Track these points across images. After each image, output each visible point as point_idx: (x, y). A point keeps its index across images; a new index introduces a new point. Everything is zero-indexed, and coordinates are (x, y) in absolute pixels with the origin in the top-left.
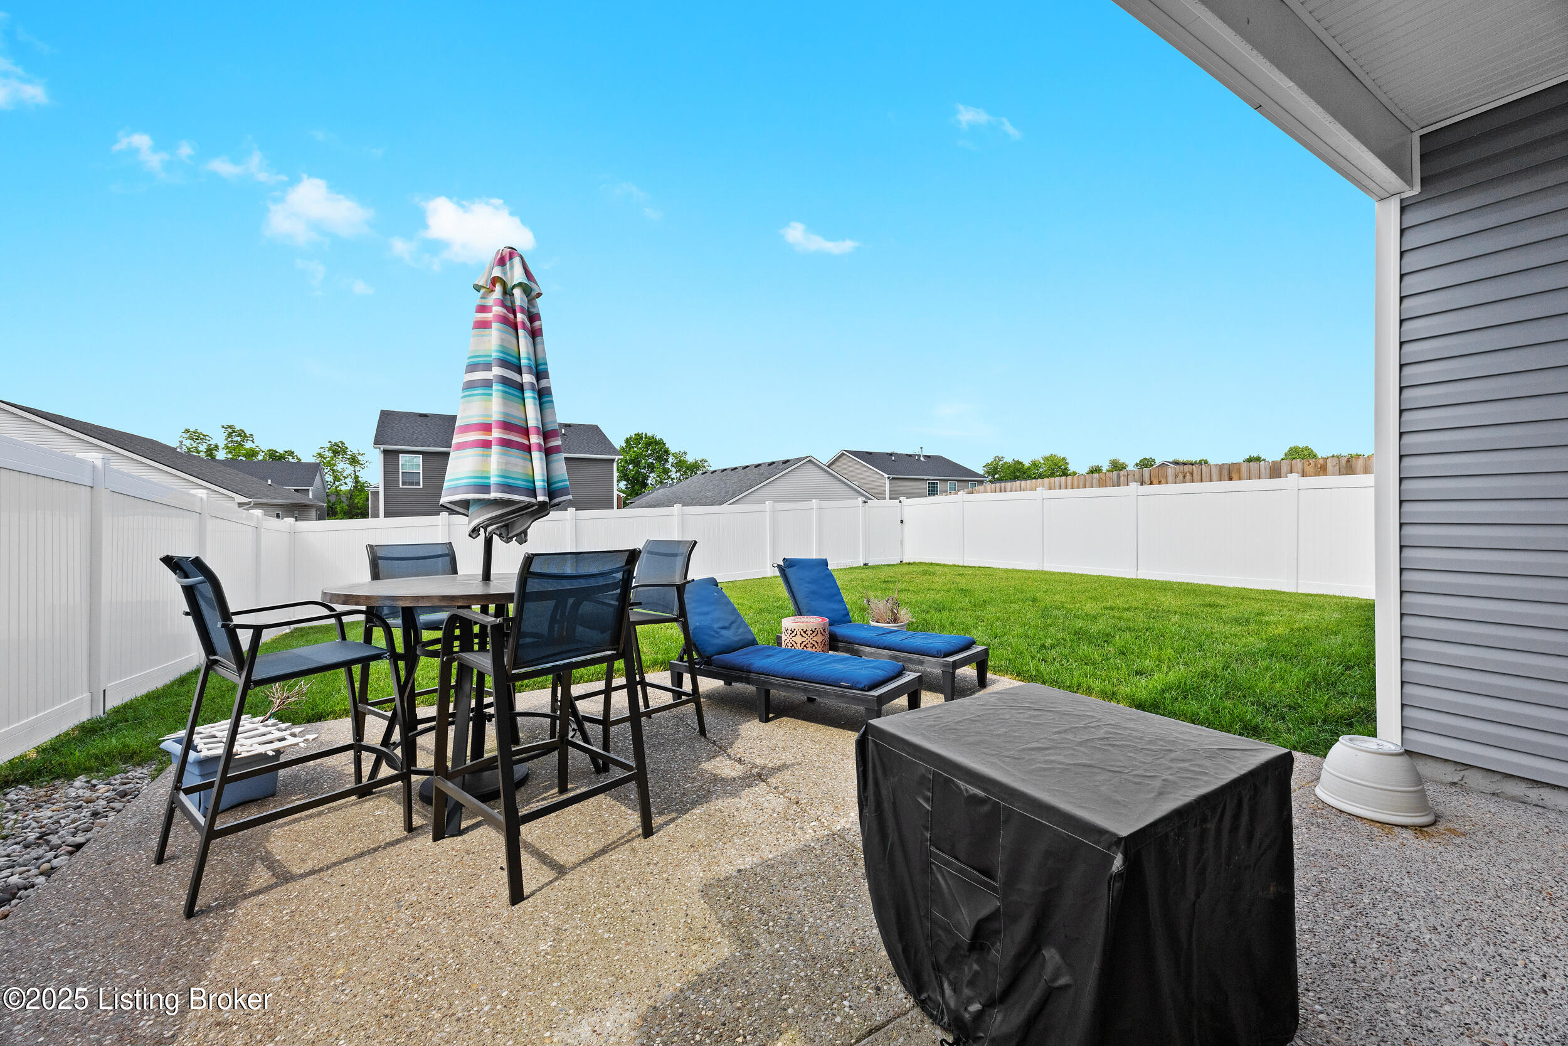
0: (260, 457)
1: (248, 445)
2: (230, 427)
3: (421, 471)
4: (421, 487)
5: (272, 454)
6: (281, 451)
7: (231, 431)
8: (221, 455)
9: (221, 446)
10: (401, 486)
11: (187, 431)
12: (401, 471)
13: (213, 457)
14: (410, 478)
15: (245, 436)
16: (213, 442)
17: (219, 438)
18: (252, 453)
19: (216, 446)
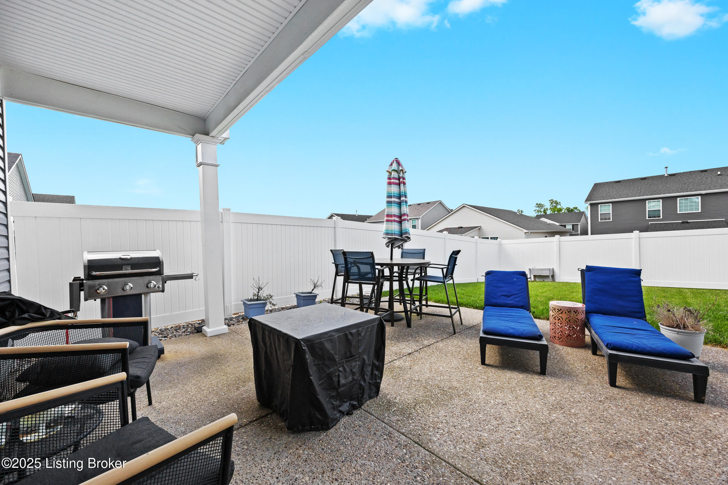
0: (563, 211)
1: (559, 207)
2: (552, 200)
3: (611, 212)
4: (611, 220)
5: (569, 210)
6: (572, 208)
7: (552, 202)
8: (548, 212)
9: (548, 209)
10: (599, 221)
11: (537, 204)
12: (599, 213)
13: (546, 213)
14: (605, 216)
15: (557, 203)
16: (546, 207)
17: (548, 205)
18: (560, 210)
19: (547, 209)
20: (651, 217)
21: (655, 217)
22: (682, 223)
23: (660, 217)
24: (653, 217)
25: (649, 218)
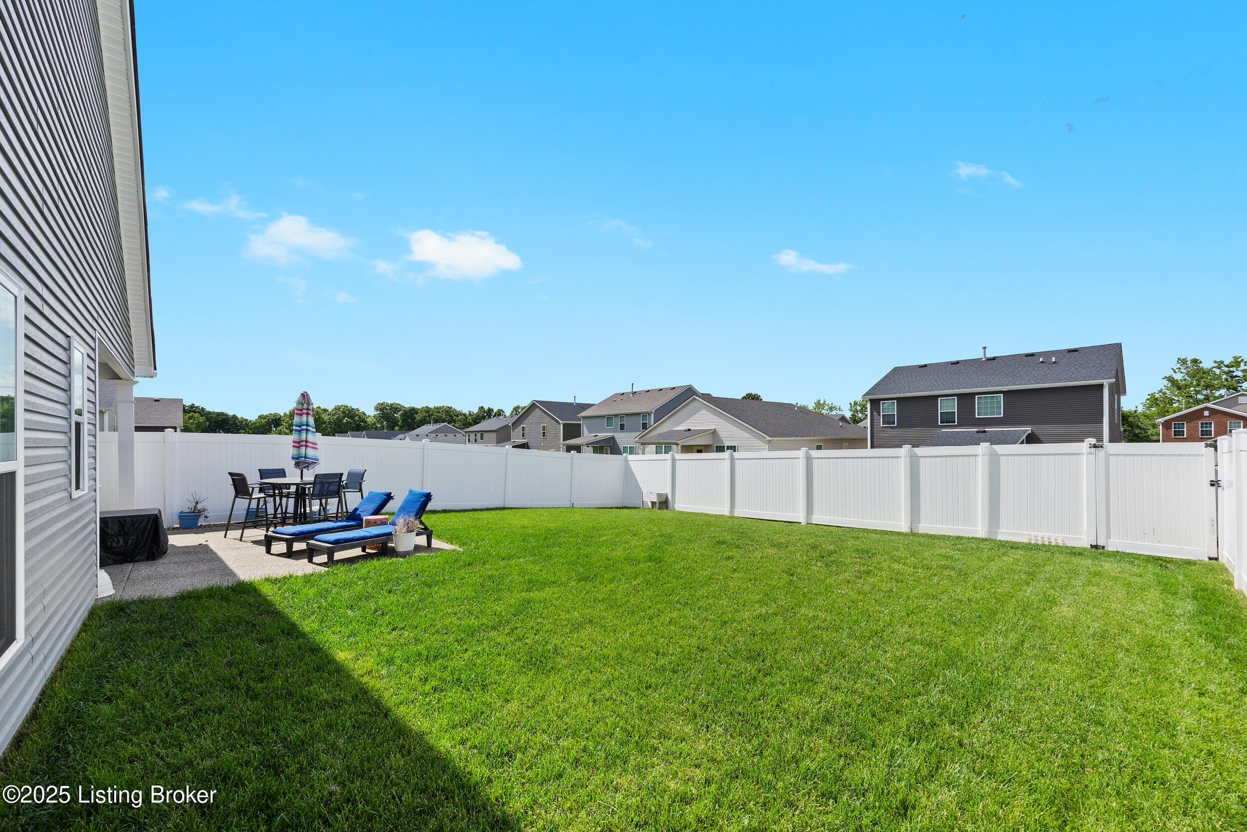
3: (896, 413)
10: (882, 425)
12: (881, 414)
20: (944, 423)
21: (949, 423)
22: (977, 432)
23: (955, 422)
24: (947, 423)
25: (941, 423)
